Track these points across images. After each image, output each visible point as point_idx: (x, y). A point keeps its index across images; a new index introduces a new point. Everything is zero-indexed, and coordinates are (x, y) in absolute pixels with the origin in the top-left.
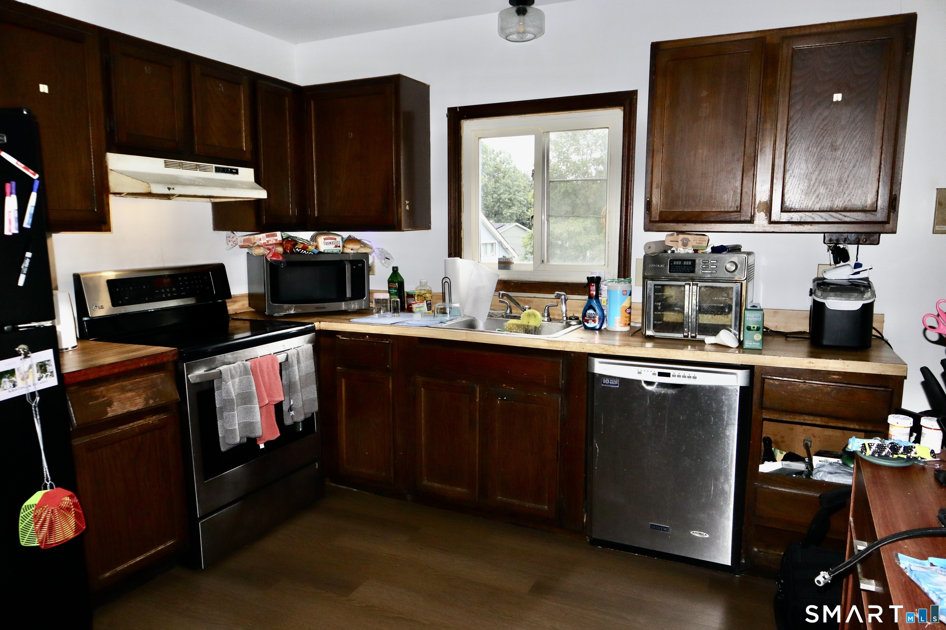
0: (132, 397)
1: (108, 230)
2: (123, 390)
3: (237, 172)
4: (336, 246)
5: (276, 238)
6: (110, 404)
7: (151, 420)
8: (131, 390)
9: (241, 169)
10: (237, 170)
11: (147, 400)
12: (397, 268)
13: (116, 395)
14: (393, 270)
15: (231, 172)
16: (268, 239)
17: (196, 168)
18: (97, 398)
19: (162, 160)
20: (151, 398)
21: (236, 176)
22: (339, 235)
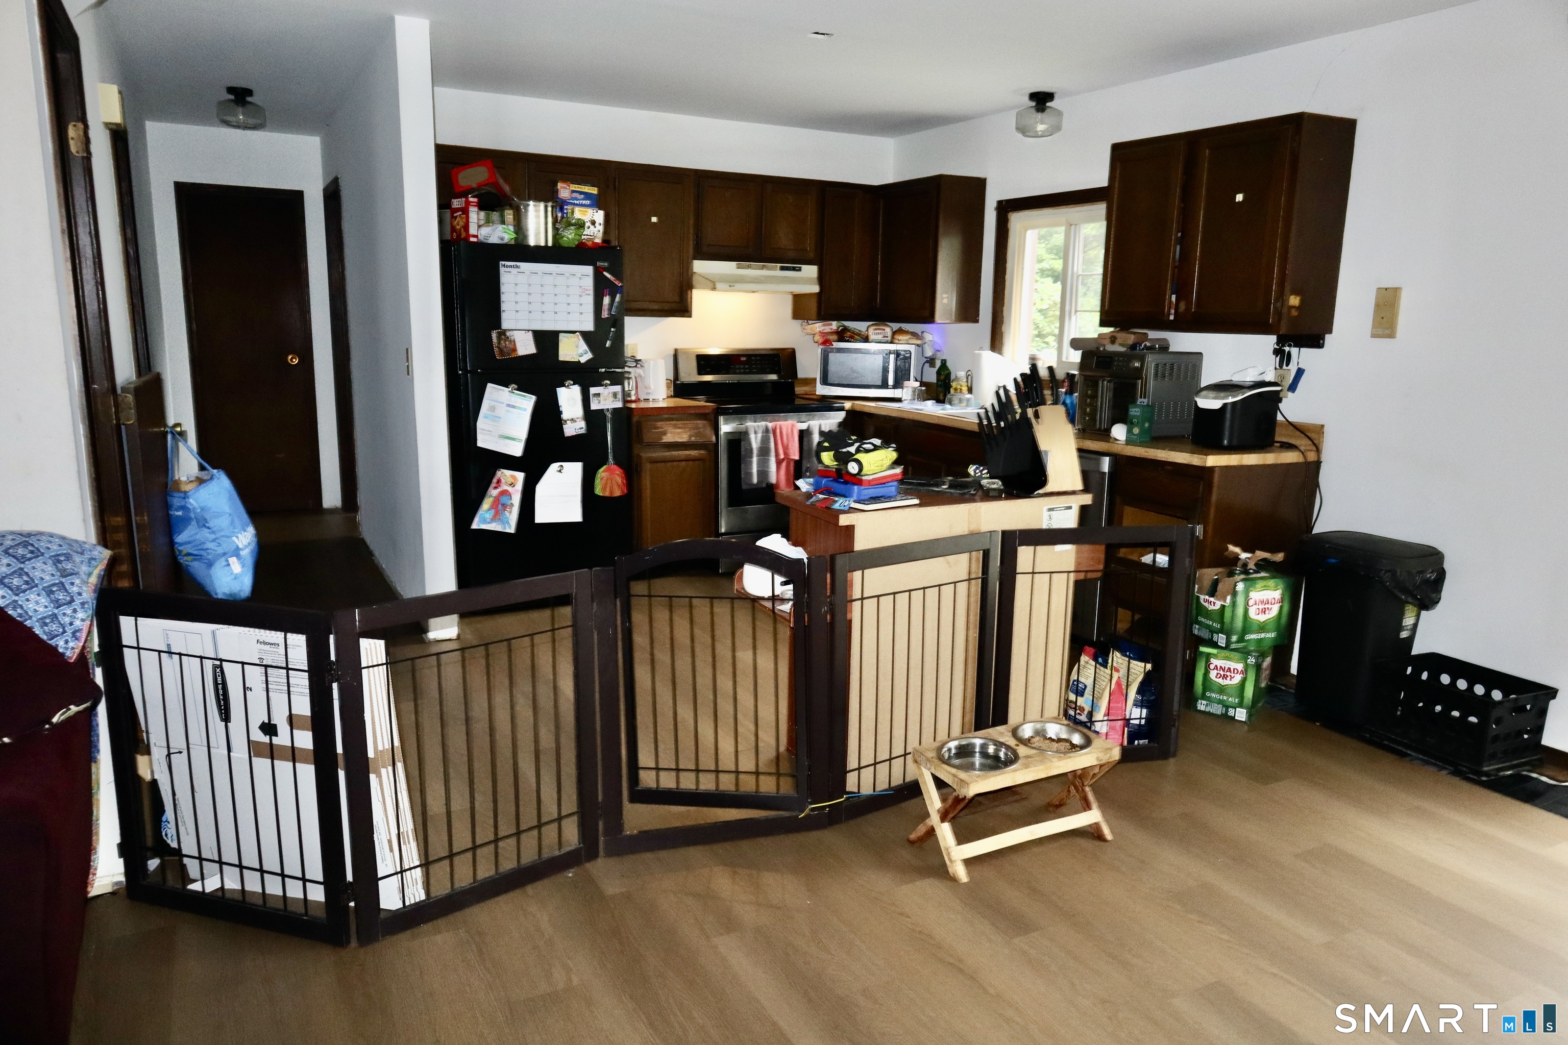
0: (681, 433)
1: (690, 316)
2: (675, 427)
3: (800, 269)
4: (884, 337)
5: (831, 327)
6: (665, 433)
7: (694, 453)
8: (680, 428)
9: (804, 267)
10: (800, 268)
11: (690, 436)
12: (945, 361)
13: (670, 429)
14: (942, 362)
15: (794, 269)
16: (823, 328)
17: (763, 268)
18: (657, 428)
19: (734, 263)
20: (694, 436)
21: (799, 272)
22: (890, 326)
